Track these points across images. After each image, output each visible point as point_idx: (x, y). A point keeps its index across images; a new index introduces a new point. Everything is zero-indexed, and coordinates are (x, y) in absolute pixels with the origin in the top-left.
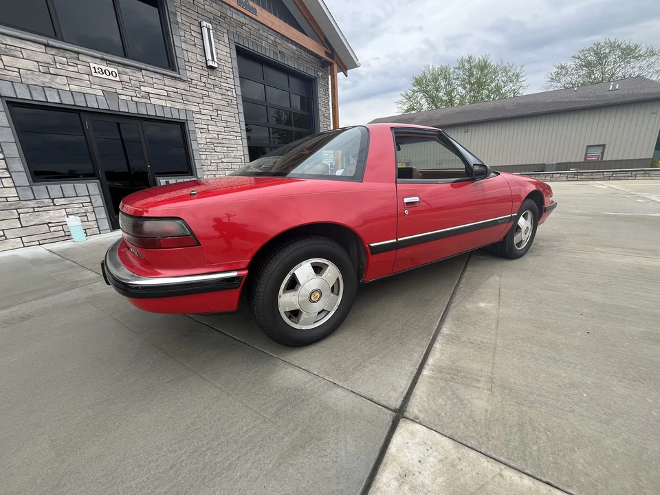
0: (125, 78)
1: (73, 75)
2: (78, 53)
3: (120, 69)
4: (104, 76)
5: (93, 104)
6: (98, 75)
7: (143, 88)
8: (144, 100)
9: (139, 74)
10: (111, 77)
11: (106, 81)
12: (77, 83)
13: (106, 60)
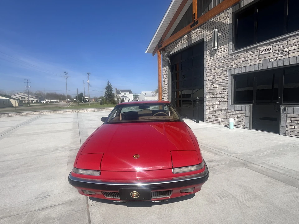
0: (276, 48)
1: (252, 58)
2: (256, 47)
3: (274, 44)
4: (265, 52)
5: (256, 69)
6: (262, 53)
7: (286, 50)
8: (284, 57)
9: (285, 42)
10: (268, 52)
11: (265, 55)
12: (254, 61)
13: (268, 43)
